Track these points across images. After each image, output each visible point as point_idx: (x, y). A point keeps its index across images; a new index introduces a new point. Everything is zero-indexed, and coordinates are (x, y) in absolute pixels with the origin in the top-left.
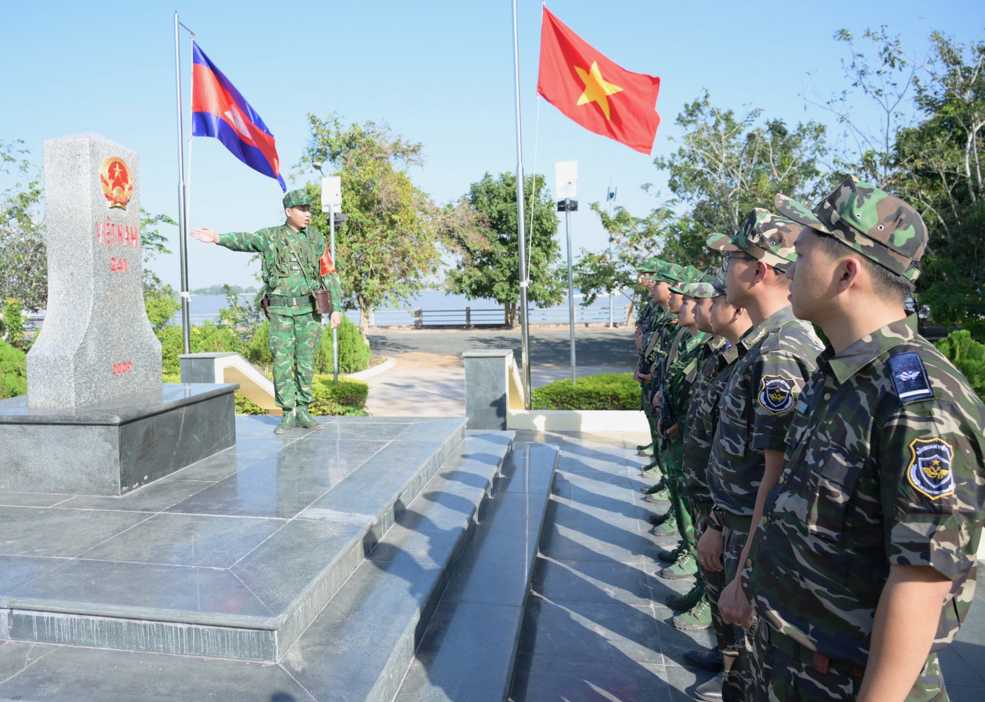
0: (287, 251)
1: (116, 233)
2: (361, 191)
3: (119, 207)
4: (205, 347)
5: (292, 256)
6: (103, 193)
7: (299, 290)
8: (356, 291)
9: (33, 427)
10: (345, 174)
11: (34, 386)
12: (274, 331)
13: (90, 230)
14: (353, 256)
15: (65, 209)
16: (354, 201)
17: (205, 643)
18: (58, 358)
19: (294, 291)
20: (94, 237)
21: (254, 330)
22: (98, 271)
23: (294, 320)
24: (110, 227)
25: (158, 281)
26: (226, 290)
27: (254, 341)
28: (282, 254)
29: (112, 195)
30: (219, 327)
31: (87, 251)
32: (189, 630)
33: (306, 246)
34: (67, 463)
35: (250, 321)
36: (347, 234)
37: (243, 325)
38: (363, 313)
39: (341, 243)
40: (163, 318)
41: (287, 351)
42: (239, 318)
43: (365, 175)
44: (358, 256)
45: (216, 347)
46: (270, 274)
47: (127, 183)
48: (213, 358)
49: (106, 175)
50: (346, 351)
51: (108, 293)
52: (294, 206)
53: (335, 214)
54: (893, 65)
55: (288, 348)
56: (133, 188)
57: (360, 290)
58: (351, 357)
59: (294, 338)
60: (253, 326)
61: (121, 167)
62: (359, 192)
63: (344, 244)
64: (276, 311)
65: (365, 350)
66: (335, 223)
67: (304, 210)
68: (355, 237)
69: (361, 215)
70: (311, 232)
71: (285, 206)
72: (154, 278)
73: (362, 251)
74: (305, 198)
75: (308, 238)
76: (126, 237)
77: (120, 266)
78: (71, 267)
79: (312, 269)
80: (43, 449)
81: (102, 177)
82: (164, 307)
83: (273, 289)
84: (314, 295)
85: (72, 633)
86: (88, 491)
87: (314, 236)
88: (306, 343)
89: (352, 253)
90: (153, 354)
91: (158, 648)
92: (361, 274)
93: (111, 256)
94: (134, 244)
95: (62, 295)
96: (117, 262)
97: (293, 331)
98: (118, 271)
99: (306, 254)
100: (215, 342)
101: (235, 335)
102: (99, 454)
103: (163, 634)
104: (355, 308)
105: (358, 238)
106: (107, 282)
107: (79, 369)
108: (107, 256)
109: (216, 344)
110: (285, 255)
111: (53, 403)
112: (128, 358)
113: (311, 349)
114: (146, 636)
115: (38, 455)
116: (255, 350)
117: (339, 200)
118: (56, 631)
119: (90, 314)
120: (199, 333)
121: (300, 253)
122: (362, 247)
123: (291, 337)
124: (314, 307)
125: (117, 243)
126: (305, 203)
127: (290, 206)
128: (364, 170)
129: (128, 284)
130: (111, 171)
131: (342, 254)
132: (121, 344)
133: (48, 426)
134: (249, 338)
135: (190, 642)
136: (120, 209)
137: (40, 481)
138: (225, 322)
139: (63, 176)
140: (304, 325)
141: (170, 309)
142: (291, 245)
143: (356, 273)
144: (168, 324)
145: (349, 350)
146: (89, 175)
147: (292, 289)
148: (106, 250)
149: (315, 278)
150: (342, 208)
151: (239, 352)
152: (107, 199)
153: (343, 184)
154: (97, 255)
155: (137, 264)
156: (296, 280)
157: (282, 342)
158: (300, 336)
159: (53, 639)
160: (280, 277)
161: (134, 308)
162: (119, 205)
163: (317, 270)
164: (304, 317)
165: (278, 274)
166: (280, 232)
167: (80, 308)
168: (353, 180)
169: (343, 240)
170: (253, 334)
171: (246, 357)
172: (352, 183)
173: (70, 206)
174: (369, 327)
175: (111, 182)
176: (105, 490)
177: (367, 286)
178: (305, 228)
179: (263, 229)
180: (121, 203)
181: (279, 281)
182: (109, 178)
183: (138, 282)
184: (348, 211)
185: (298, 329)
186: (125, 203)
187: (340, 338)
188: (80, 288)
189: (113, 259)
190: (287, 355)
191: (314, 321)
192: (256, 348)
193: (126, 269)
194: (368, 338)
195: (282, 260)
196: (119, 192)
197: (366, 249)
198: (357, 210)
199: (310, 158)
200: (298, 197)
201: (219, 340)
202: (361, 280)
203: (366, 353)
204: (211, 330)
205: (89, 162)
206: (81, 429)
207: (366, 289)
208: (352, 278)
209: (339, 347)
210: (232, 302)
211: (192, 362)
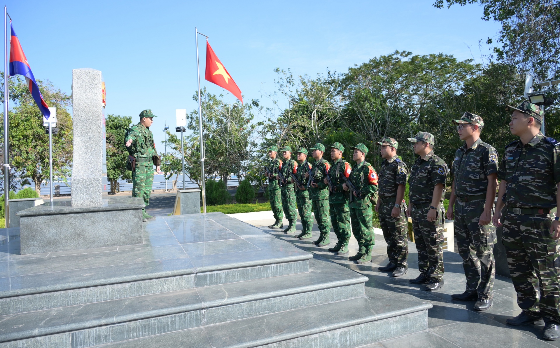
7: (152, 154)
9: (91, 214)
11: (76, 195)
15: (86, 105)
16: (37, 123)
17: (283, 270)
18: (93, 180)
23: (148, 168)
32: (277, 266)
34: (111, 230)
36: (32, 141)
39: (28, 146)
46: (142, 148)
48: (34, 200)
54: (290, 84)
63: (30, 147)
67: (151, 119)
68: (37, 143)
71: (143, 116)
78: (89, 134)
80: (97, 225)
85: (226, 278)
86: (124, 243)
91: (264, 276)
95: (83, 149)
102: (131, 224)
103: (266, 270)
105: (40, 143)
111: (89, 203)
114: (259, 272)
115: (93, 228)
118: (219, 279)
133: (100, 213)
135: (277, 271)
137: (94, 242)
139: (85, 88)
140: (150, 171)
156: (151, 150)
158: (149, 176)
159: (217, 283)
164: (151, 167)
165: (146, 148)
168: (36, 111)
169: (30, 144)
172: (36, 113)
173: (89, 104)
176: (134, 241)
181: (146, 151)
184: (33, 128)
188: (95, 145)
198: (39, 128)
206: (121, 212)
211: (18, 204)
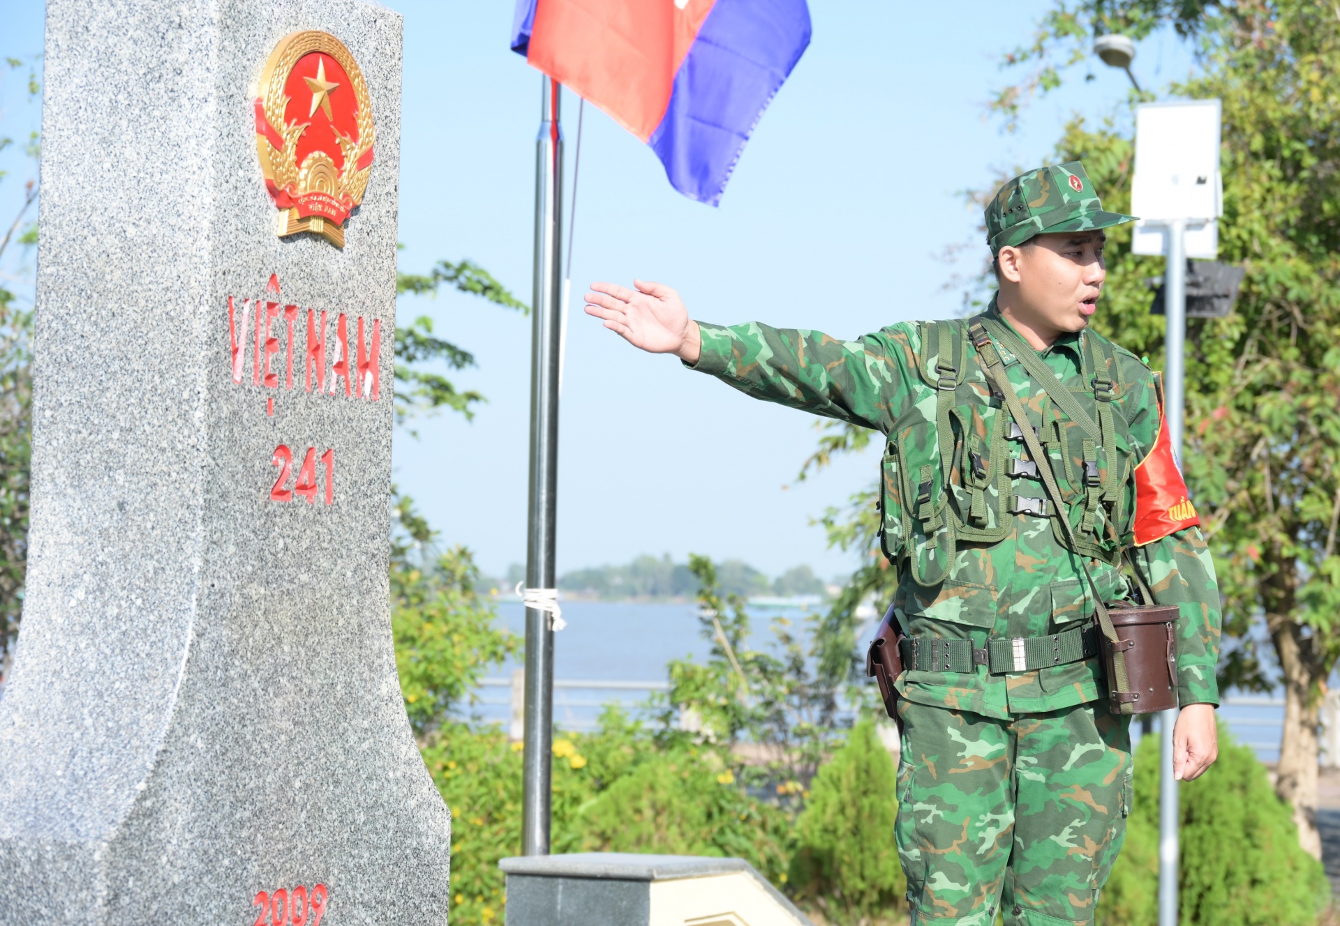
0: (996, 429)
1: (299, 340)
2: (1309, 161)
3: (315, 236)
4: (604, 823)
5: (1018, 453)
6: (259, 176)
7: (1045, 600)
8: (1269, 609)
10: (1237, 84)
12: (923, 779)
13: (200, 328)
14: (1258, 450)
15: (111, 242)
16: (1275, 206)
18: (50, 850)
19: (1020, 608)
20: (214, 360)
21: (812, 759)
22: (224, 496)
23: (1014, 737)
24: (280, 316)
25: (420, 531)
26: (700, 582)
27: (811, 810)
28: (973, 444)
29: (294, 186)
30: (664, 742)
31: (184, 416)
33: (1079, 415)
35: (794, 719)
36: (1237, 351)
37: (765, 738)
38: (1295, 708)
39: (1207, 389)
40: (435, 688)
41: (978, 874)
42: (750, 702)
43: (1326, 92)
44: (1282, 451)
45: (647, 827)
46: (918, 525)
47: (355, 137)
48: (647, 880)
49: (277, 105)
50: (1211, 875)
51: (256, 590)
52: (1036, 238)
53: (1190, 264)
55: (982, 860)
56: (377, 160)
57: (1289, 602)
58: (1238, 905)
59: (1008, 817)
60: (806, 745)
61: (337, 71)
62: (1298, 167)
63: (1223, 396)
64: (937, 692)
65: (1302, 876)
66: (1190, 302)
67: (1078, 257)
68: (1273, 365)
69: (1305, 269)
70: (1097, 352)
71: (997, 237)
72: (407, 519)
73: (1301, 428)
74: (1085, 202)
75: (1087, 377)
76: (337, 358)
77: (305, 479)
78: (120, 477)
79: (1102, 515)
81: (260, 111)
82: (442, 643)
83: (930, 594)
84: (1108, 631)
87: (1113, 370)
88: (1063, 838)
89: (1256, 439)
90: (416, 852)
92: (1292, 529)
93: (277, 437)
94: (367, 389)
95: (80, 594)
96: (297, 462)
97: (1003, 785)
98: (298, 498)
99: (1077, 447)
100: (644, 804)
101: (727, 778)
104: (1259, 684)
105: (1287, 371)
106: (255, 543)
107: (125, 900)
108: (261, 437)
109: (648, 813)
110: (984, 448)
112: (318, 867)
113: (1084, 868)
116: (810, 849)
117: (1210, 203)
119: (182, 676)
120: (579, 762)
121: (1053, 444)
122: (1303, 410)
123: (998, 810)
124: (1104, 680)
125: (299, 382)
126: (1087, 224)
127: (1021, 235)
128: (1324, 70)
129: (335, 556)
130: (297, 90)
131: (1213, 438)
132: (292, 803)
134: (787, 796)
136: (321, 247)
138: (689, 719)
139: (114, 104)
140: (1053, 760)
141: (463, 652)
142: (1012, 403)
143: (1270, 527)
144: (453, 718)
145: (1229, 875)
146: (211, 107)
147: (1011, 597)
148: (259, 410)
149: (1108, 556)
150: (1221, 238)
151: (746, 854)
152: (272, 204)
153: (1231, 131)
154: (223, 433)
155: (373, 472)
156: (1030, 560)
157: (957, 831)
158: (1037, 807)
160: (961, 545)
161: (352, 655)
162: (316, 225)
163: (1121, 517)
164: (1059, 726)
165: (952, 529)
166: (966, 344)
167: (142, 648)
168: (1273, 114)
169: (1220, 377)
170: (806, 777)
171: (773, 878)
172: (1266, 127)
173: (131, 231)
174: (1321, 771)
175: (291, 134)
177: (1321, 587)
178: (1075, 335)
179: (896, 331)
180: (328, 220)
181: (957, 563)
182: (288, 120)
183: (372, 546)
184: (1245, 252)
185: (1027, 775)
186: (338, 221)
187: (1188, 818)
188: (150, 565)
189: (282, 448)
190: (976, 891)
191: (1101, 746)
192: (818, 842)
193: (329, 492)
194: (1316, 821)
195: (972, 470)
196: (322, 175)
197: (1320, 420)
198: (1288, 247)
199: (1086, 20)
200: (1055, 194)
201: (662, 796)
202: (1291, 561)
203: (1302, 890)
204: (627, 751)
205: (213, 53)
207: (1315, 600)
208: (1252, 550)
209: (1182, 856)
210: (720, 634)
211: (553, 894)
